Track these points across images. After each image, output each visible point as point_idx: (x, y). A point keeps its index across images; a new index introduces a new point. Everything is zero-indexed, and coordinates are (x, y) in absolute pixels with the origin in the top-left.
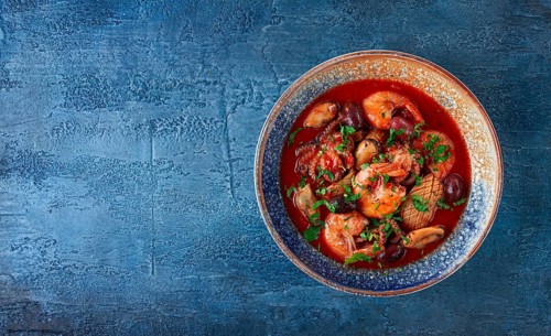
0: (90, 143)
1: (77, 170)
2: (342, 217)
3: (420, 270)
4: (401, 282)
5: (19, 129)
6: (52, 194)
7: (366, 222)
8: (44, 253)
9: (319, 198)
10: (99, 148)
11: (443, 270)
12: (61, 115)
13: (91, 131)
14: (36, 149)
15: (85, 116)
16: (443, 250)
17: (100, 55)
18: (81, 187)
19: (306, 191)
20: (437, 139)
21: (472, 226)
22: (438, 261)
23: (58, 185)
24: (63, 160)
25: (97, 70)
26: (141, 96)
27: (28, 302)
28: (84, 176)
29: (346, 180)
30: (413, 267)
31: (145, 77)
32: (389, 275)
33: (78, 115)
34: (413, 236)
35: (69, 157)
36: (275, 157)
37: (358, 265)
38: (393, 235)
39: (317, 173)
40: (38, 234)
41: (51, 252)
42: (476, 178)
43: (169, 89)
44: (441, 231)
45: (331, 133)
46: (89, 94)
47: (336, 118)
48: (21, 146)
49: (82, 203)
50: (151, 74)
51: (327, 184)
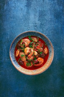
0: (33, 15)
1: (28, 13)
2: (29, 43)
3: (13, 49)
4: (14, 45)
5: (35, 2)
6: (24, 8)
7: (26, 46)
8: (13, 7)
9: (34, 42)
10: (32, 17)
11: (11, 52)
12: (38, 10)
13: (35, 15)
14: (32, 5)
15: (38, 14)
16: (14, 54)
17: (49, 17)
18: (25, 13)
19: (36, 41)
20: (30, 65)
21: (14, 61)
22: (13, 52)
23: (25, 9)
24: (30, 10)
25: (46, 16)
26: (41, 24)
27: (4, 4)
28: (27, 14)
29: (34, 48)
30: (14, 48)
31: (45, 25)
32: (16, 44)
33: (38, 13)
34: (19, 51)
35: (30, 11)
36: (44, 40)
37: (20, 41)
38: (21, 49)
39: (38, 44)
40: (16, 6)
41: (13, 8)
42: (20, 67)
43: (42, 29)
44: (16, 56)
45: (42, 51)
46: (42, 15)
47: (44, 53)
48: (32, 3)
49: (22, 14)
50: (45, 26)
51: (35, 45)
